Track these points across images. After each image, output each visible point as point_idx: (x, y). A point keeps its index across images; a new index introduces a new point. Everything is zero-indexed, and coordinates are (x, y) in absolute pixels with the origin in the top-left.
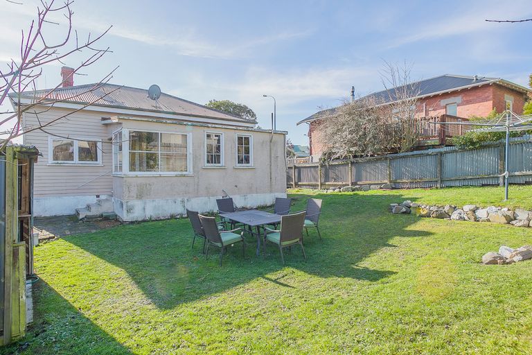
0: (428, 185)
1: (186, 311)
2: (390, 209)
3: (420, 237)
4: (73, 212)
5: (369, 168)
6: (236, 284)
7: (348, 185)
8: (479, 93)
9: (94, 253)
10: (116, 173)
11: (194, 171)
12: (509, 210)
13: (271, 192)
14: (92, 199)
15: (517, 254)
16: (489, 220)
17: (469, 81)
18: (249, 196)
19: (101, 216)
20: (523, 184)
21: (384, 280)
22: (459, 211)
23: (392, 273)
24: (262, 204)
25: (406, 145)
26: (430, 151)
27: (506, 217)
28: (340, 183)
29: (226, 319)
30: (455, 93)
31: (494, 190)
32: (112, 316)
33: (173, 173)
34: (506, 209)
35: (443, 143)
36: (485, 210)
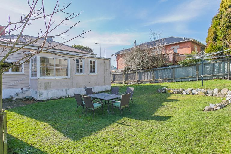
0: (169, 81)
1: (87, 140)
2: (158, 91)
3: (175, 102)
4: (9, 97)
5: (145, 74)
6: (105, 126)
7: (136, 82)
8: (186, 44)
9: (27, 116)
10: (33, 77)
11: (71, 76)
12: (205, 90)
13: (105, 85)
14: (19, 90)
15: (217, 106)
16: (197, 94)
17: (182, 39)
18: (95, 87)
19: (25, 98)
20: (205, 80)
21: (169, 120)
22: (186, 91)
23: (171, 117)
24: (101, 91)
25: (160, 65)
26: (170, 67)
27: (204, 92)
28: (133, 81)
29: (107, 143)
30: (177, 44)
31: (195, 82)
32: (50, 146)
33: (61, 77)
34: (203, 89)
35: (174, 64)
36: (196, 90)
